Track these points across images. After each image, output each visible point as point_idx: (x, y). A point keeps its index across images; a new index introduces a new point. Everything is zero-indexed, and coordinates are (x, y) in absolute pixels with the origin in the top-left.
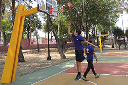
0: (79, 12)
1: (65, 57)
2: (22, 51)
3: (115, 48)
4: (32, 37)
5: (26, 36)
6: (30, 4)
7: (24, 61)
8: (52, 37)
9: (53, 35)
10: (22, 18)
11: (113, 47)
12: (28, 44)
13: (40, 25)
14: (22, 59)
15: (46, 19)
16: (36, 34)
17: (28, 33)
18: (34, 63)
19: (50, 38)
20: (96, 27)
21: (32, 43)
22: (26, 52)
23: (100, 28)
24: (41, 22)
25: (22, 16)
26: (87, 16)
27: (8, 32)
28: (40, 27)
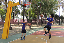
0: (38, 6)
1: (31, 28)
2: (11, 25)
3: (55, 24)
4: (15, 18)
5: (12, 18)
6: (14, 1)
7: (12, 29)
8: (25, 18)
9: (25, 17)
10: (11, 7)
11: (54, 24)
12: (13, 22)
13: (19, 12)
14: (11, 29)
15: (22, 10)
16: (17, 17)
17: (14, 16)
18: (17, 30)
19: (24, 19)
20: (47, 14)
21: (15, 21)
22: (13, 25)
23: (48, 15)
24: (20, 11)
25: (11, 6)
26: (42, 9)
27: (3, 15)
28: (19, 13)
